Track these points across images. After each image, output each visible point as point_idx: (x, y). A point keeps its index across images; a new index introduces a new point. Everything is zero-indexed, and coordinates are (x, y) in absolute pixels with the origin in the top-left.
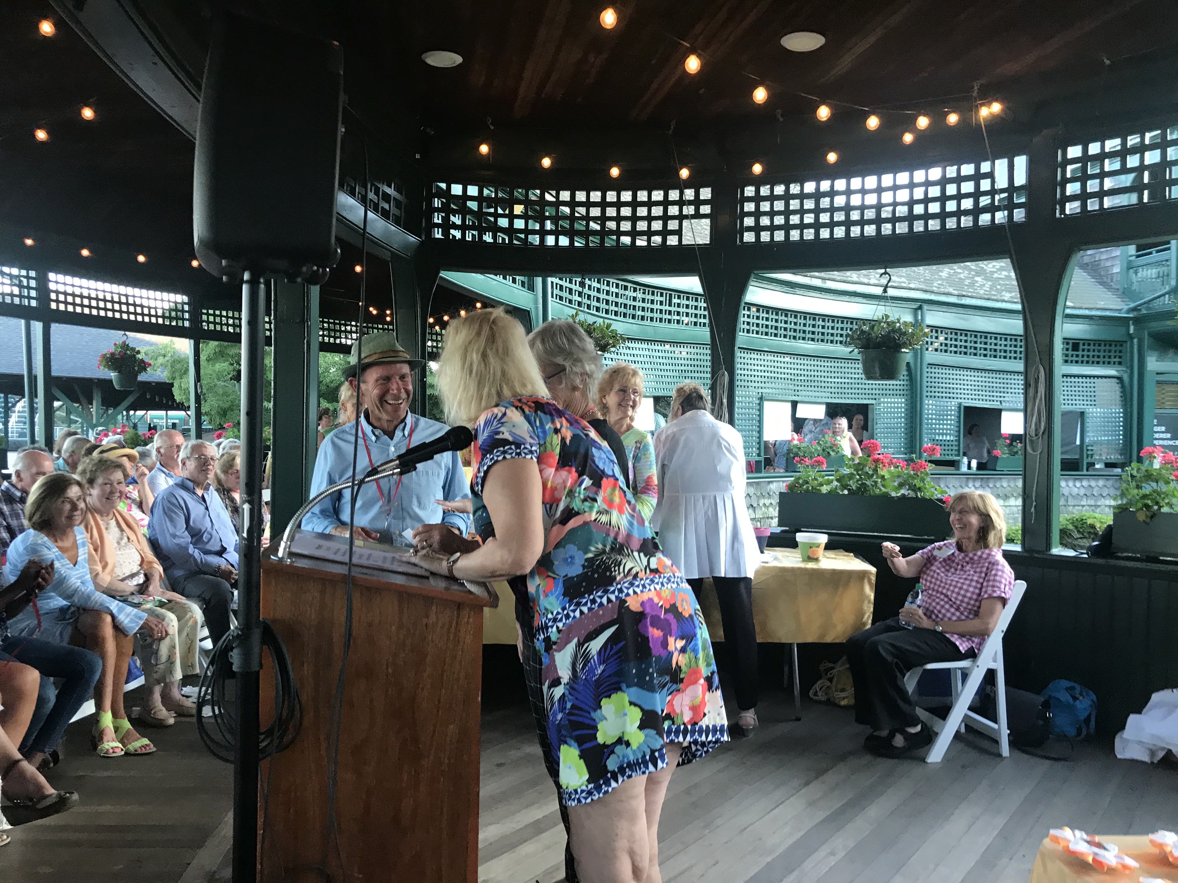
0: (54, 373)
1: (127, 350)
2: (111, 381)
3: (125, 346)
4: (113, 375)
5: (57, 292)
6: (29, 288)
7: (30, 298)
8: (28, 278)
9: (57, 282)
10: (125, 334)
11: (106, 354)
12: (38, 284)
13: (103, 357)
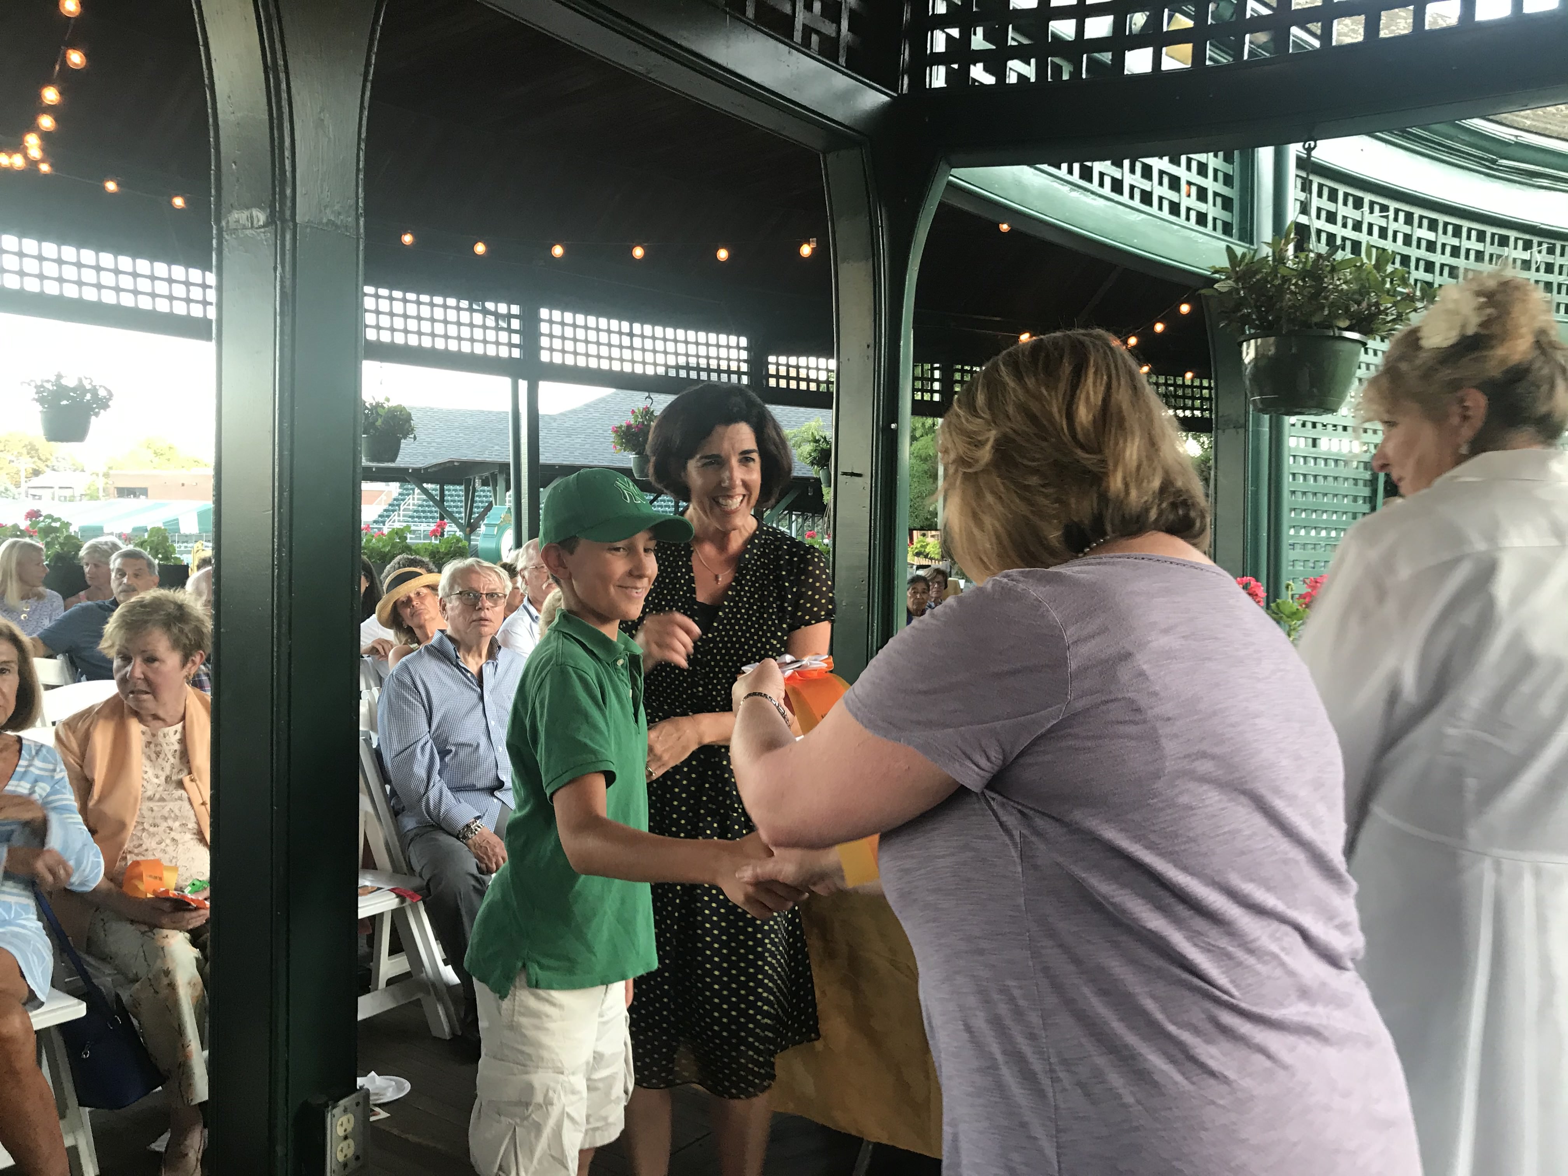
3: (647, 413)
4: (631, 459)
5: (551, 336)
6: (510, 330)
7: (511, 345)
8: (509, 317)
9: (551, 322)
10: (649, 397)
11: (621, 427)
12: (523, 324)
13: (616, 432)
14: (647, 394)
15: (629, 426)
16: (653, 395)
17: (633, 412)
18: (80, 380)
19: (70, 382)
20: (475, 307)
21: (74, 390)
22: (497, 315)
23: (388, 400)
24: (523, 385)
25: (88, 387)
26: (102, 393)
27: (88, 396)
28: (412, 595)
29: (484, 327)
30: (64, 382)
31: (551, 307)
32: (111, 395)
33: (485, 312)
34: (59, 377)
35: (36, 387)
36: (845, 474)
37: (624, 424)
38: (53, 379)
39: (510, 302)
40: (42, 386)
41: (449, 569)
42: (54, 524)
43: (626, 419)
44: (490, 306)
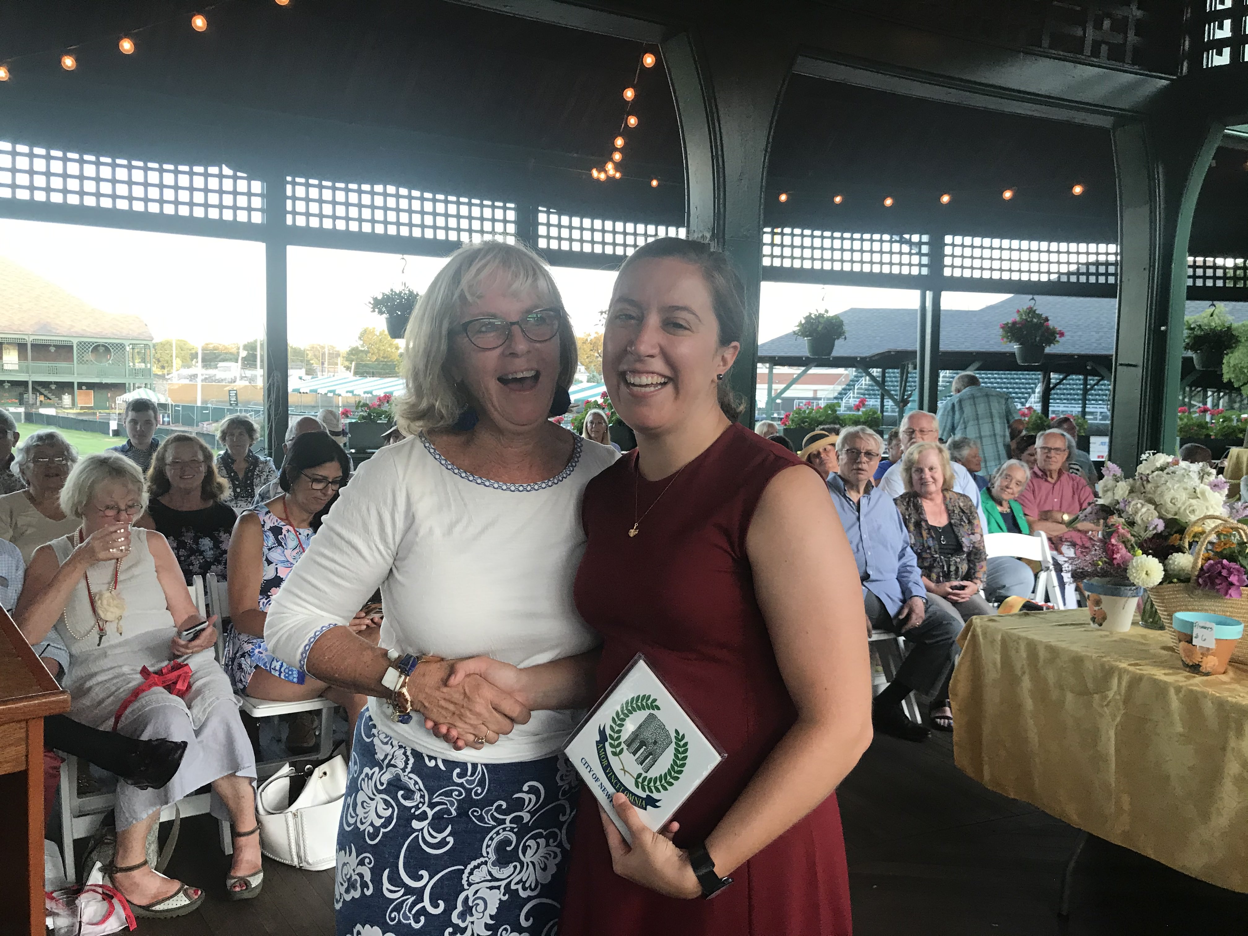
0: (943, 347)
1: (1033, 317)
2: (1013, 354)
3: (1031, 311)
4: (1015, 347)
5: (953, 256)
6: (920, 254)
7: (921, 265)
8: (920, 244)
9: (953, 245)
10: (1033, 299)
11: (1008, 324)
12: (931, 249)
13: (1003, 328)
14: (1031, 297)
15: (1014, 323)
16: (1036, 297)
17: (1018, 311)
20: (896, 238)
22: (910, 243)
23: (827, 311)
24: (929, 295)
28: (821, 450)
29: (901, 253)
31: (954, 234)
33: (902, 241)
36: (1121, 365)
37: (1010, 321)
39: (921, 234)
41: (844, 432)
43: (1013, 317)
44: (907, 236)
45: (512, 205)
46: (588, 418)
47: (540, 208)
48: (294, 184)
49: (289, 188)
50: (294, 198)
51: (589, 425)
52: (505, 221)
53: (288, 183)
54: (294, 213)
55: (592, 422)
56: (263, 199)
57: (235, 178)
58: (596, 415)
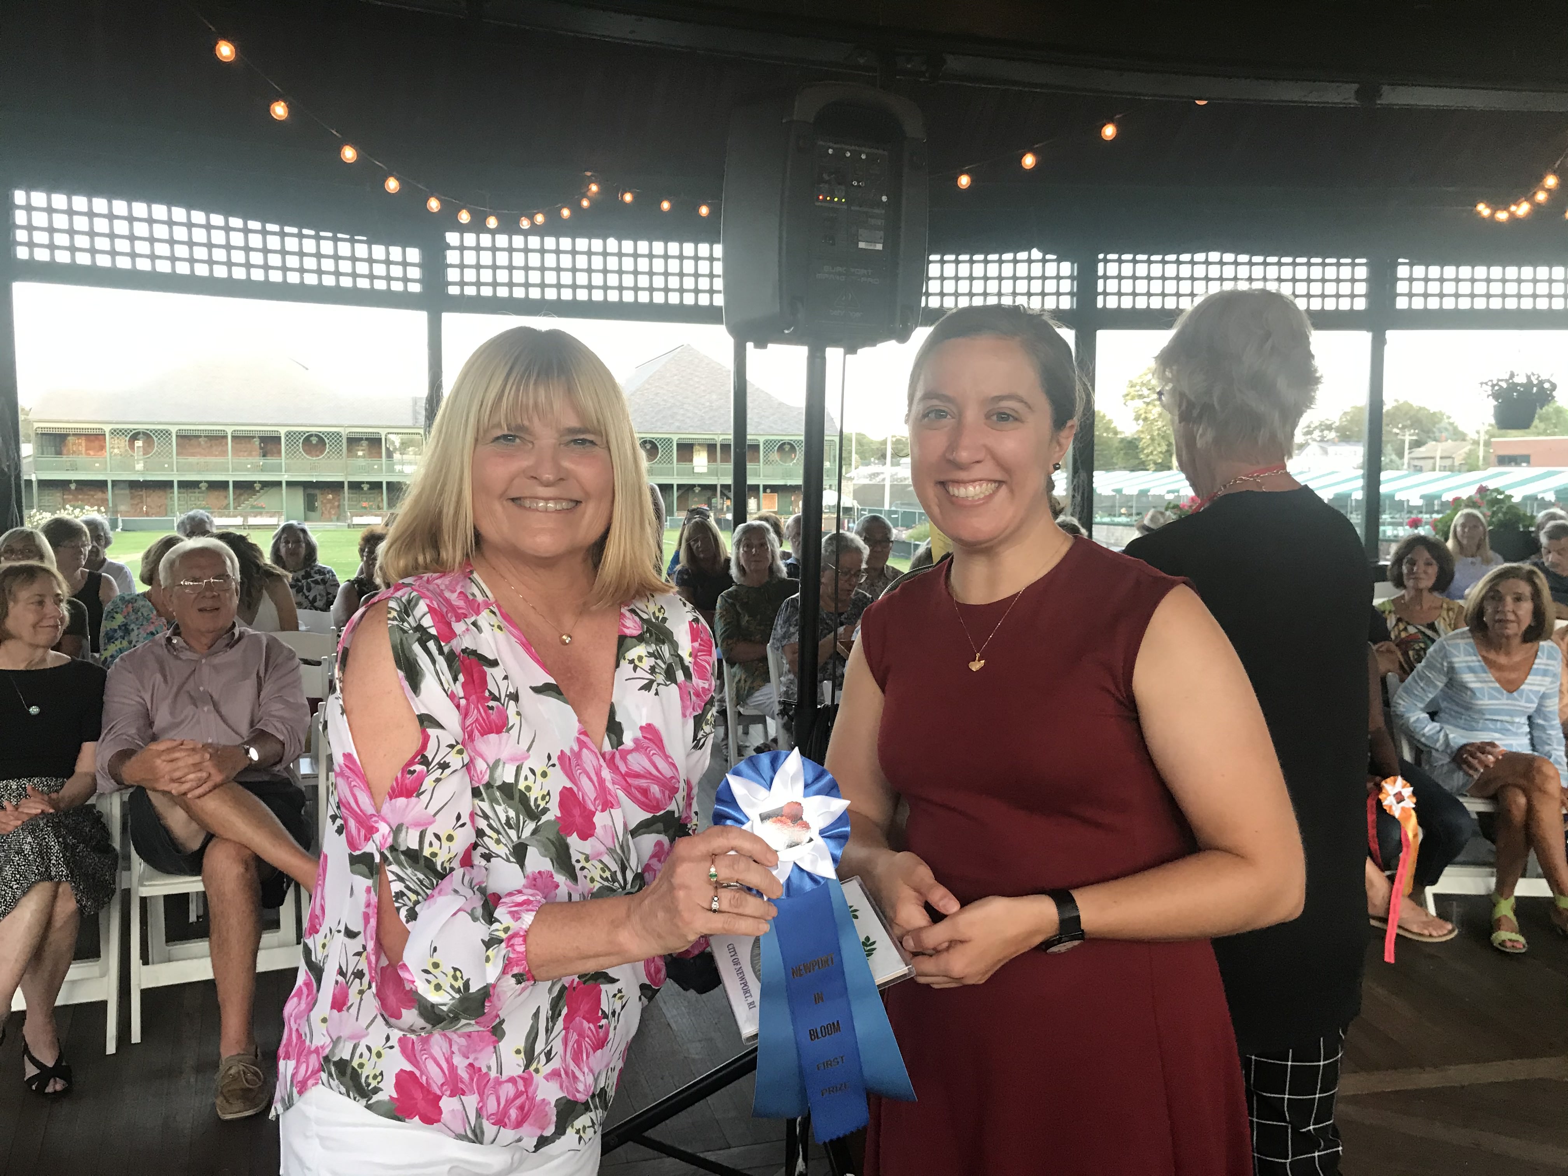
18: (1528, 377)
19: (1521, 379)
21: (1521, 385)
25: (1535, 382)
26: (1547, 385)
27: (1535, 389)
30: (1517, 380)
32: (1554, 387)
34: (1512, 375)
35: (1493, 386)
38: (1507, 377)
40: (1497, 384)
42: (1500, 497)
45: (1364, 261)
46: (1458, 519)
47: (1400, 260)
48: (1106, 261)
49: (1101, 266)
50: (1105, 277)
51: (1459, 529)
52: (1353, 280)
53: (1101, 261)
54: (1105, 294)
55: (1463, 525)
56: (1073, 281)
57: (1044, 261)
58: (1469, 517)
